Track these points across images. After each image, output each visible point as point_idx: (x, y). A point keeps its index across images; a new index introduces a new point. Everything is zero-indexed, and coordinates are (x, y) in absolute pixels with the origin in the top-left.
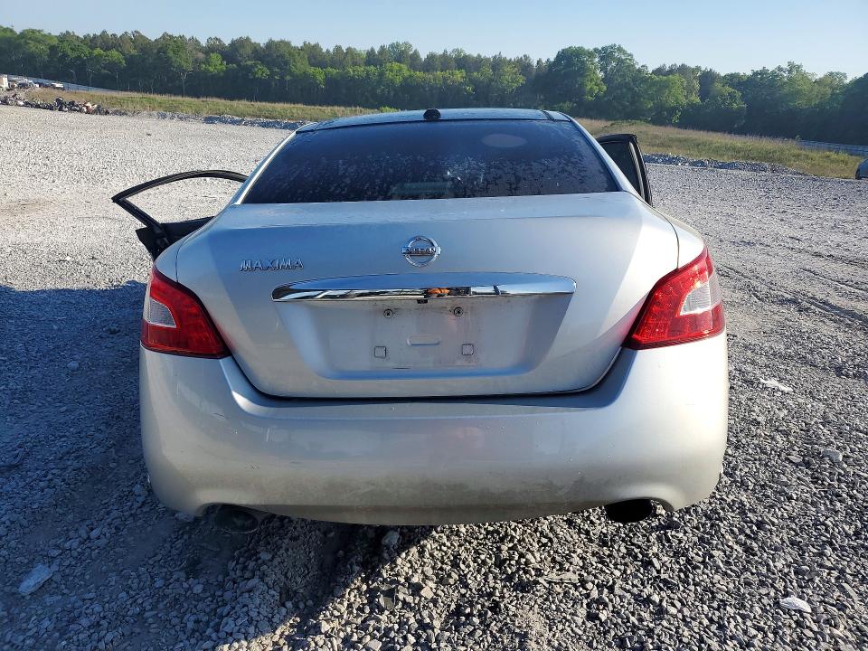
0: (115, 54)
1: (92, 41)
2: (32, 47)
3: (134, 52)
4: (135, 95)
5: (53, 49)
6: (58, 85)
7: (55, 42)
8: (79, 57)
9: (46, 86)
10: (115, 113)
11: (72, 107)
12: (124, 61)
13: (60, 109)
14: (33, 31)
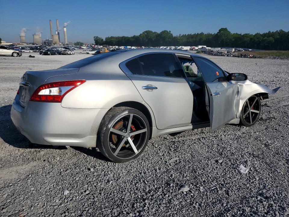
0: (271, 38)
1: (264, 35)
2: (245, 39)
3: (278, 37)
4: (275, 51)
5: (251, 39)
6: (250, 50)
7: (252, 37)
8: (259, 41)
9: (247, 50)
10: (258, 58)
11: (245, 56)
12: (274, 40)
13: (241, 57)
14: (246, 34)
